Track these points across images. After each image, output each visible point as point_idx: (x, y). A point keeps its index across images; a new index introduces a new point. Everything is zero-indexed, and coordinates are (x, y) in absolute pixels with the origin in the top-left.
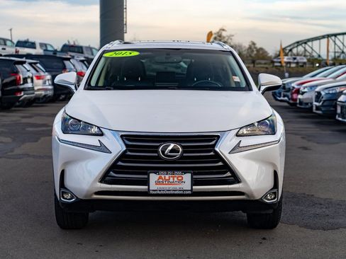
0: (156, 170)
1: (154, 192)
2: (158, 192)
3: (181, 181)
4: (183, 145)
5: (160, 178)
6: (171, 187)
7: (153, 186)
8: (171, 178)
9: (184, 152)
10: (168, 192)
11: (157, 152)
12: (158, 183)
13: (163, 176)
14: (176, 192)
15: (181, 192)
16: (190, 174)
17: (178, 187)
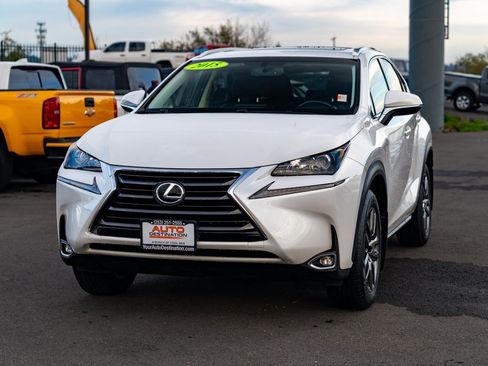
0: (151, 218)
1: (147, 248)
2: (153, 247)
3: (182, 234)
4: (185, 185)
5: (156, 228)
6: (170, 241)
7: (147, 239)
8: (170, 230)
9: (186, 195)
10: (165, 248)
11: (153, 194)
12: (152, 235)
13: (159, 226)
14: (175, 249)
15: (182, 249)
16: (193, 225)
17: (178, 241)
